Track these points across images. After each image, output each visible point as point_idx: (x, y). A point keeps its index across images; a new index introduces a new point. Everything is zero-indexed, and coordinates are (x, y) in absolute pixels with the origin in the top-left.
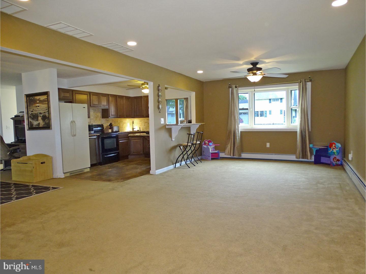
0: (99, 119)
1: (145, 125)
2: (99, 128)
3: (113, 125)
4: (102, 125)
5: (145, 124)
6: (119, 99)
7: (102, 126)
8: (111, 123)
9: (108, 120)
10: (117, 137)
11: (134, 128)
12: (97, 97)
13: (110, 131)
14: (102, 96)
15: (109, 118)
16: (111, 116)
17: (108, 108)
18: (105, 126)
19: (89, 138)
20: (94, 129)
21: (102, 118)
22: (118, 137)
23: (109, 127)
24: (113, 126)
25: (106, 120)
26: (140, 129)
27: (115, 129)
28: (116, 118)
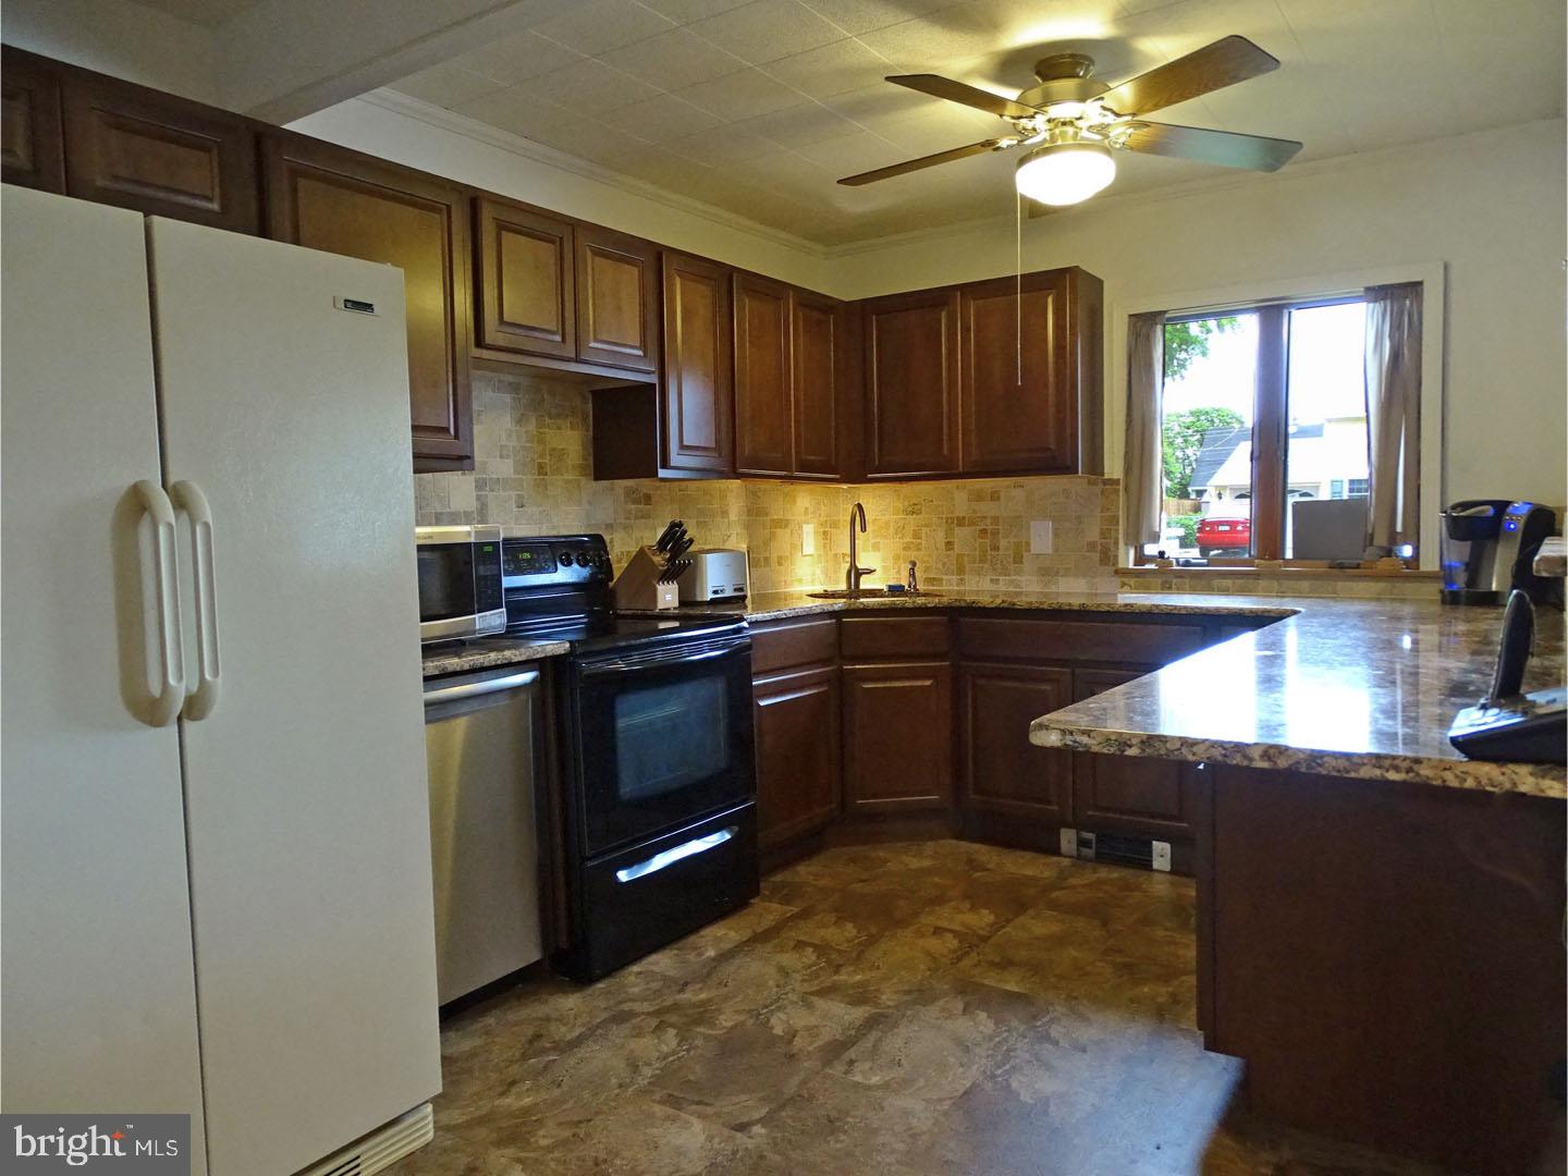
0: (568, 482)
1: (949, 545)
2: (564, 575)
3: (691, 541)
4: (597, 539)
5: (949, 532)
6: (745, 309)
7: (589, 549)
8: (680, 525)
9: (648, 499)
10: (737, 666)
11: (859, 566)
12: (546, 252)
13: (668, 596)
14: (597, 253)
15: (662, 473)
16: (676, 458)
17: (653, 379)
18: (621, 550)
19: (428, 705)
20: (508, 582)
21: (597, 478)
22: (747, 662)
23: (659, 560)
24: (695, 555)
25: (631, 496)
26: (912, 575)
27: (715, 578)
28: (722, 475)
